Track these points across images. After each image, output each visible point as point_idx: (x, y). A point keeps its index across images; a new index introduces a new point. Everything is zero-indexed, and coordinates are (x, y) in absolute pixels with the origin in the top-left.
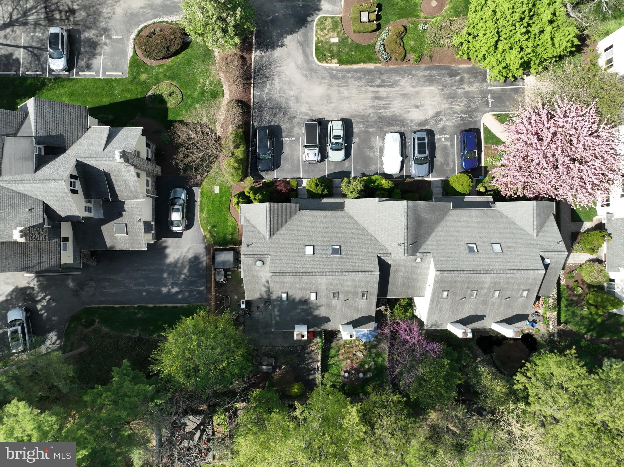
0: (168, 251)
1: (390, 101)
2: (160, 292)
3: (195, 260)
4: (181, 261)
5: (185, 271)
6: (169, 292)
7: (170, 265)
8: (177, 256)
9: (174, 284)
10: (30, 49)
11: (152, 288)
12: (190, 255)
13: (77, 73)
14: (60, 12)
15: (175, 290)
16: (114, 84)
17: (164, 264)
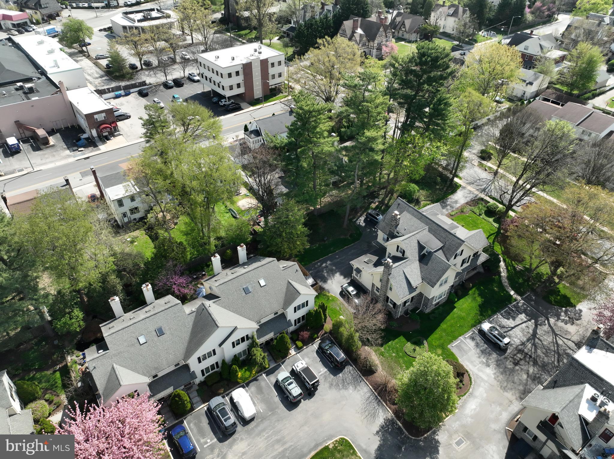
0: (342, 277)
1: (269, 444)
2: (331, 261)
3: (325, 280)
4: (332, 277)
5: (326, 274)
6: (326, 263)
7: (336, 273)
8: (335, 278)
9: (326, 267)
10: (509, 329)
11: (336, 261)
12: (329, 282)
13: (474, 332)
14: (521, 359)
15: (324, 265)
16: (450, 338)
17: (338, 271)
